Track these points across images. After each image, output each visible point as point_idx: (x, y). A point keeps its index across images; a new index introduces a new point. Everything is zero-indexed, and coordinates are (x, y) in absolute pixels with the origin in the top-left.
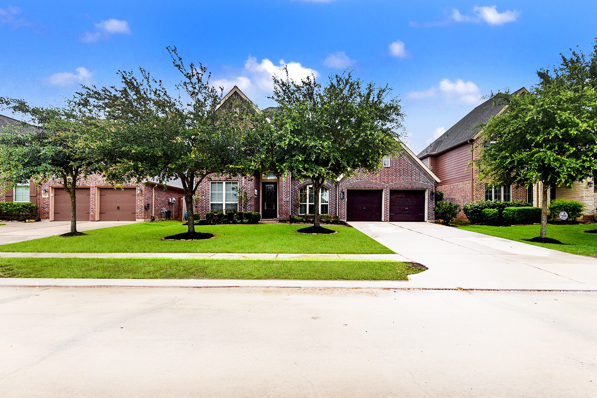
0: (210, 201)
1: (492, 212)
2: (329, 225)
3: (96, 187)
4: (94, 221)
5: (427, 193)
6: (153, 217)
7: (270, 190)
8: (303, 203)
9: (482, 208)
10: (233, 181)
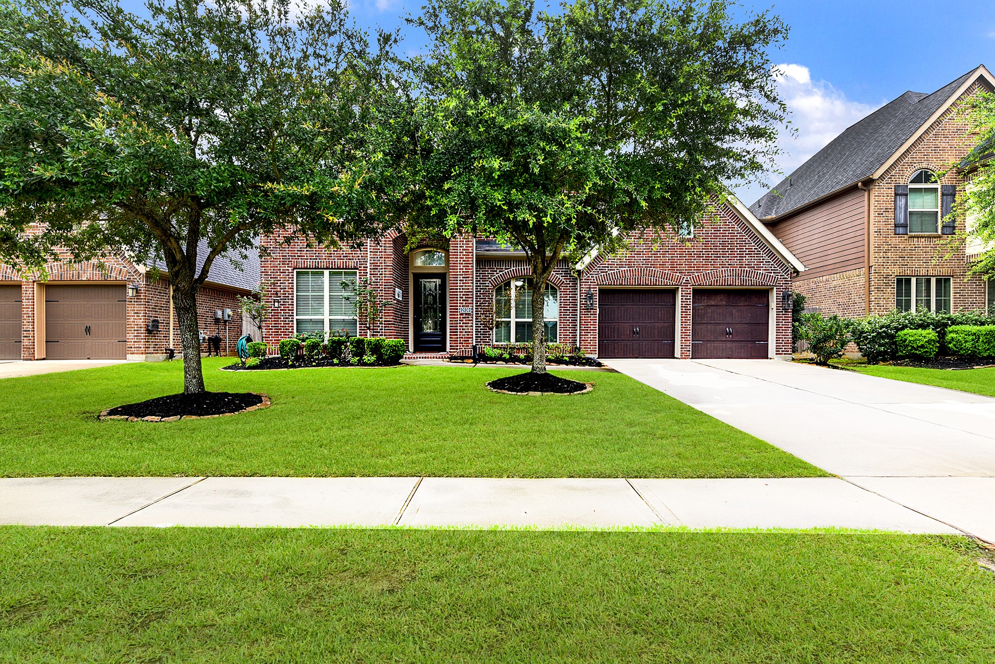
0: (295, 314)
1: (925, 337)
2: (563, 367)
3: (34, 282)
4: (31, 360)
5: (775, 295)
6: (171, 350)
7: (430, 290)
8: (503, 320)
9: (897, 329)
10: (346, 269)
